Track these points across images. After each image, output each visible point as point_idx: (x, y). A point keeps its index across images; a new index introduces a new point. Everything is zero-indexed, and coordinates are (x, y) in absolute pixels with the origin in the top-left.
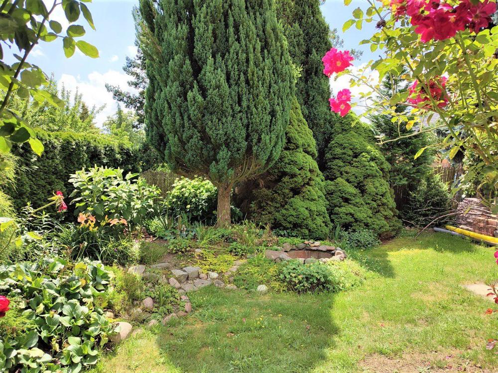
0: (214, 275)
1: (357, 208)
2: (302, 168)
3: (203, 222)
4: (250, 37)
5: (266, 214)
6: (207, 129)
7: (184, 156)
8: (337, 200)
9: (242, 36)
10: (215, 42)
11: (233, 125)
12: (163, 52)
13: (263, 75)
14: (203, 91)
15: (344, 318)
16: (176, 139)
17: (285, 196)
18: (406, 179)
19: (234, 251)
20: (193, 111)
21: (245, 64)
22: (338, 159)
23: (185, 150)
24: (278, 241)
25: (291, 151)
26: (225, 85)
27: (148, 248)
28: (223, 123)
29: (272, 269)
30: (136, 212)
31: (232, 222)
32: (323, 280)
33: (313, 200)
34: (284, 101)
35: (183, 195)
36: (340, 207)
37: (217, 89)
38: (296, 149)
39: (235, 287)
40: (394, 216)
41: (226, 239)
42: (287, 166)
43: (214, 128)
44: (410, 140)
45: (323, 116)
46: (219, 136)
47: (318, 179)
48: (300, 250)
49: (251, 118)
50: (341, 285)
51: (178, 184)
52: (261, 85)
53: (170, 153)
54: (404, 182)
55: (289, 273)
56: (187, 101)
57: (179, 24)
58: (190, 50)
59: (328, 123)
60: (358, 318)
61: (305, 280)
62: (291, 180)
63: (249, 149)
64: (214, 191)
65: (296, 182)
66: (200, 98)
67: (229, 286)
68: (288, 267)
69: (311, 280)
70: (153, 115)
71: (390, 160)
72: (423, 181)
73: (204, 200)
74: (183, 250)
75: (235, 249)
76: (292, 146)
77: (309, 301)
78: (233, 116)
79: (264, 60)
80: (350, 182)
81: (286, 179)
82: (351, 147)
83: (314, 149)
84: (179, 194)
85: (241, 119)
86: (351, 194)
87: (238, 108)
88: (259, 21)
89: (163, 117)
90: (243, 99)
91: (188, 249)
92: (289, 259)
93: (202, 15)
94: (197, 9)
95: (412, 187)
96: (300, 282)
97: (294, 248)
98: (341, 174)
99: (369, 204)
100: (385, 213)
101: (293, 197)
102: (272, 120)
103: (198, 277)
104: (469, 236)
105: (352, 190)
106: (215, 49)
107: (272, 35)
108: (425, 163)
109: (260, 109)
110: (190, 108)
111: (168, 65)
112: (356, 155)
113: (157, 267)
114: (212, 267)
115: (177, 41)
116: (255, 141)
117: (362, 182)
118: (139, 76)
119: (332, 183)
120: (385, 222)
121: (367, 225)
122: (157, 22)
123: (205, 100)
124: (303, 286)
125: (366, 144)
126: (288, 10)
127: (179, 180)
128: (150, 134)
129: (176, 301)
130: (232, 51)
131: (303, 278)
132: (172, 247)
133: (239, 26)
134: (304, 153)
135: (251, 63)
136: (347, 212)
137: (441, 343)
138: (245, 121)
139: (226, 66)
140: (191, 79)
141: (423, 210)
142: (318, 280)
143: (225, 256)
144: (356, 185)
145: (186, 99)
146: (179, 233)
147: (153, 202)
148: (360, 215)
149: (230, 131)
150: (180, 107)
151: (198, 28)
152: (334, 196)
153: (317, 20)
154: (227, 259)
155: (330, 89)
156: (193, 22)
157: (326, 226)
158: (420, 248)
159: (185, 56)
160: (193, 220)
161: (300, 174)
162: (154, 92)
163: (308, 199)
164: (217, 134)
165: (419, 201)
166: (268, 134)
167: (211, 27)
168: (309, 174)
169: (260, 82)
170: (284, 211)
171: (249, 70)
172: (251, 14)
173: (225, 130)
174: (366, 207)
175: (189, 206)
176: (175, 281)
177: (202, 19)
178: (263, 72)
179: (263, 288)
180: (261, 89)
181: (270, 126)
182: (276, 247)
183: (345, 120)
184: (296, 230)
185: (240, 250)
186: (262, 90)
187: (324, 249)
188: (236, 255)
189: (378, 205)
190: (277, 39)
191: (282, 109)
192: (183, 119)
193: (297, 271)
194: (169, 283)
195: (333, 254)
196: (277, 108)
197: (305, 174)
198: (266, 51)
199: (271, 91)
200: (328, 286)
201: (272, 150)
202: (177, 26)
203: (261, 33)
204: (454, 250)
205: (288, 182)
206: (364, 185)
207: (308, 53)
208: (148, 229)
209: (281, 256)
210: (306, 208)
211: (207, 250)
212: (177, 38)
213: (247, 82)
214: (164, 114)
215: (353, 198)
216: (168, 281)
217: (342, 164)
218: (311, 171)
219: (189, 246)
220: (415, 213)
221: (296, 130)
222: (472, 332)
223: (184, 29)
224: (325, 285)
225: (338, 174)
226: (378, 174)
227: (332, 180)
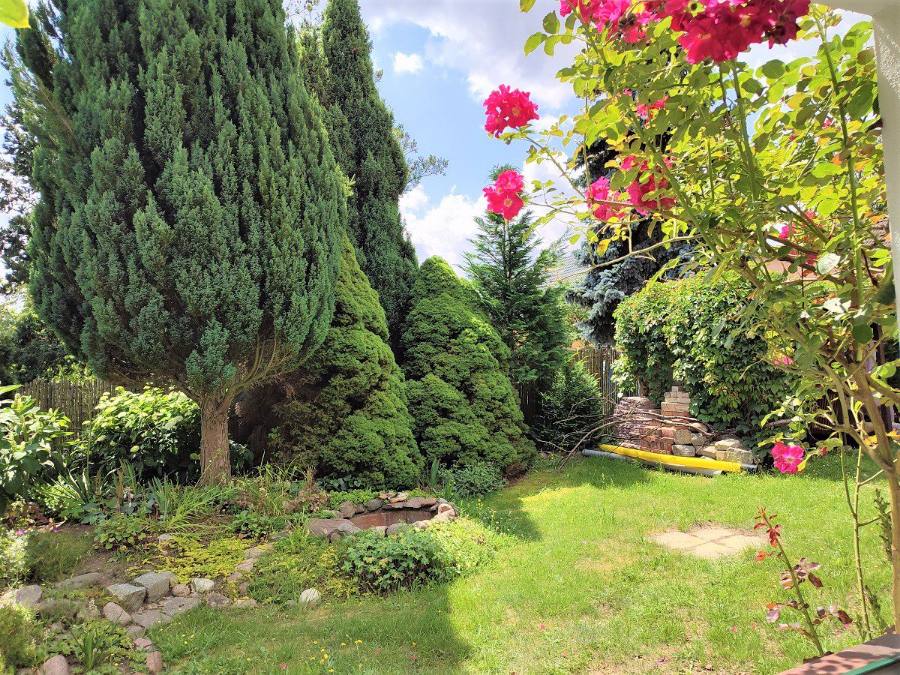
0: (206, 584)
1: (462, 425)
2: (366, 359)
3: (172, 477)
4: (260, 115)
5: (303, 450)
6: (179, 286)
7: (128, 344)
8: (430, 414)
9: (244, 113)
10: (188, 119)
11: (233, 278)
12: (76, 133)
13: (288, 186)
14: (168, 212)
15: (477, 626)
16: (110, 307)
17: (336, 413)
18: (534, 370)
19: (243, 528)
20: (149, 251)
21: (252, 164)
22: (424, 340)
23: (130, 330)
24: (329, 500)
25: (344, 329)
26: (214, 200)
27: (46, 546)
28: (211, 274)
29: (325, 556)
30: (13, 469)
31: (234, 473)
32: (425, 561)
33: (388, 416)
34: (329, 234)
35: (121, 426)
36: (434, 426)
37: (198, 207)
38: (352, 324)
39: (254, 602)
40: (522, 435)
41: (224, 507)
42: (338, 355)
43: (193, 284)
44: (536, 307)
45: (393, 267)
46: (204, 299)
47: (394, 378)
48: (373, 511)
49: (269, 264)
50: (459, 566)
51: (107, 404)
52: (284, 203)
53: (94, 339)
54: (533, 376)
55: (361, 557)
56: (133, 230)
57: (113, 80)
58: (136, 131)
59: (401, 280)
60: (499, 622)
61: (393, 565)
62: (347, 381)
63: (267, 323)
64: (189, 413)
65: (356, 384)
66: (162, 226)
67: (239, 602)
68: (358, 545)
69: (404, 565)
70: (51, 260)
71: (509, 341)
72: (560, 374)
73: (169, 432)
74: (131, 540)
75: (246, 525)
76: (345, 319)
77: (405, 604)
78: (232, 260)
79: (287, 158)
80: (447, 381)
81: (337, 380)
82: (445, 319)
83: (383, 324)
84: (111, 424)
85: (249, 266)
86: (452, 402)
87: (240, 245)
88: (275, 88)
89: (78, 264)
90: (252, 228)
91: (140, 538)
92: (357, 530)
93: (160, 68)
94: (149, 54)
95: (543, 385)
96: (384, 572)
97: (361, 508)
98: (432, 366)
99: (482, 416)
100: (510, 431)
101: (352, 413)
102: (309, 267)
103: (170, 593)
104: (637, 458)
105: (452, 394)
106: (189, 132)
107: (302, 116)
108: (561, 343)
109: (285, 247)
110: (140, 246)
111: (89, 157)
112: (455, 334)
113: (72, 585)
114: (198, 568)
115: (110, 111)
116: (277, 307)
117: (468, 379)
118: (9, 186)
119: (419, 383)
120: (511, 447)
121: (482, 454)
122: (58, 75)
123: (172, 228)
124: (392, 578)
125: (469, 313)
126: (320, 81)
127: (110, 397)
128: (45, 300)
129: (124, 652)
130: (221, 137)
131: (388, 564)
132: (103, 537)
133: (237, 93)
134: (366, 330)
135: (265, 162)
136: (448, 434)
137: (644, 639)
138: (258, 271)
139: (213, 165)
140: (142, 187)
141: (564, 422)
142: (418, 562)
143: (226, 542)
144: (459, 384)
145: (131, 227)
146: (117, 506)
147: (51, 446)
148: (470, 438)
149: (227, 288)
150: (118, 242)
151: (152, 90)
152: (423, 406)
153: (372, 103)
154: (229, 548)
155: (402, 221)
156: (140, 77)
157: (414, 462)
158: (569, 486)
159: (126, 142)
160: (147, 476)
161: (363, 370)
162: (53, 213)
163: (380, 416)
164: (201, 296)
165: (557, 408)
166: (303, 295)
167: (179, 89)
168: (379, 370)
169: (283, 198)
170: (337, 442)
171: (261, 175)
172: (260, 75)
173: (217, 287)
174: (478, 421)
175: (135, 448)
176: (119, 609)
177: (161, 74)
178: (288, 180)
179: (311, 595)
180: (285, 211)
181: (307, 280)
182: (327, 511)
183: (431, 275)
184: (360, 475)
185: (255, 526)
186: (289, 214)
187: (417, 506)
188: (248, 537)
189: (497, 418)
190: (311, 125)
191: (327, 248)
192: (125, 267)
193: (375, 552)
194: (103, 616)
195: (434, 513)
196: (319, 247)
197: (373, 369)
198: (290, 143)
199: (306, 214)
200: (436, 571)
201: (311, 325)
202: (108, 82)
203: (280, 110)
204: (621, 483)
205: (341, 386)
206: (472, 384)
207: (359, 157)
208: (42, 506)
209: (340, 528)
210: (378, 433)
211: (185, 535)
212: (109, 105)
213: (258, 197)
214: (82, 256)
215: (457, 409)
216: (101, 612)
217: (431, 349)
218: (382, 363)
219: (144, 531)
220: (553, 427)
221: (351, 290)
222: (683, 613)
223: (124, 90)
224: (429, 570)
225: (427, 367)
226: (492, 365)
227: (417, 378)
